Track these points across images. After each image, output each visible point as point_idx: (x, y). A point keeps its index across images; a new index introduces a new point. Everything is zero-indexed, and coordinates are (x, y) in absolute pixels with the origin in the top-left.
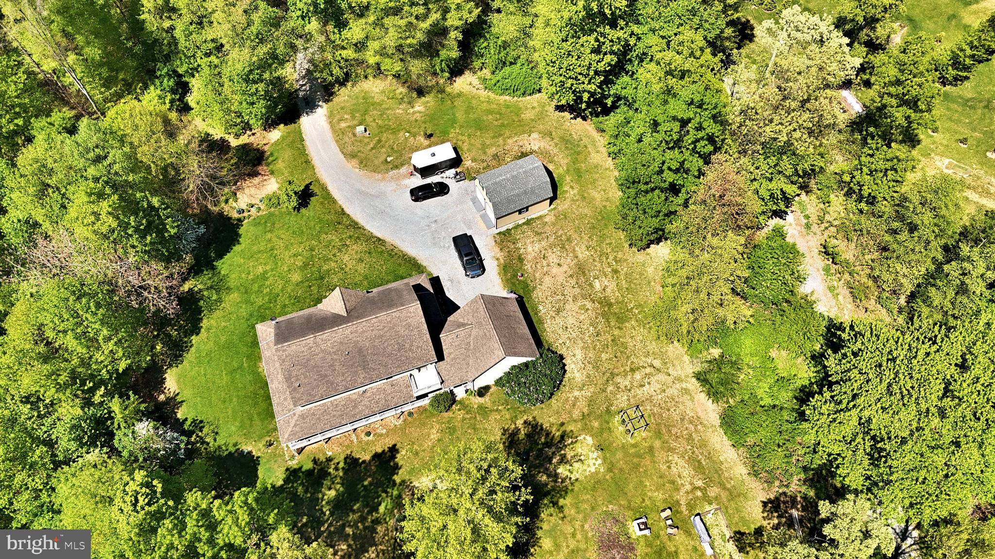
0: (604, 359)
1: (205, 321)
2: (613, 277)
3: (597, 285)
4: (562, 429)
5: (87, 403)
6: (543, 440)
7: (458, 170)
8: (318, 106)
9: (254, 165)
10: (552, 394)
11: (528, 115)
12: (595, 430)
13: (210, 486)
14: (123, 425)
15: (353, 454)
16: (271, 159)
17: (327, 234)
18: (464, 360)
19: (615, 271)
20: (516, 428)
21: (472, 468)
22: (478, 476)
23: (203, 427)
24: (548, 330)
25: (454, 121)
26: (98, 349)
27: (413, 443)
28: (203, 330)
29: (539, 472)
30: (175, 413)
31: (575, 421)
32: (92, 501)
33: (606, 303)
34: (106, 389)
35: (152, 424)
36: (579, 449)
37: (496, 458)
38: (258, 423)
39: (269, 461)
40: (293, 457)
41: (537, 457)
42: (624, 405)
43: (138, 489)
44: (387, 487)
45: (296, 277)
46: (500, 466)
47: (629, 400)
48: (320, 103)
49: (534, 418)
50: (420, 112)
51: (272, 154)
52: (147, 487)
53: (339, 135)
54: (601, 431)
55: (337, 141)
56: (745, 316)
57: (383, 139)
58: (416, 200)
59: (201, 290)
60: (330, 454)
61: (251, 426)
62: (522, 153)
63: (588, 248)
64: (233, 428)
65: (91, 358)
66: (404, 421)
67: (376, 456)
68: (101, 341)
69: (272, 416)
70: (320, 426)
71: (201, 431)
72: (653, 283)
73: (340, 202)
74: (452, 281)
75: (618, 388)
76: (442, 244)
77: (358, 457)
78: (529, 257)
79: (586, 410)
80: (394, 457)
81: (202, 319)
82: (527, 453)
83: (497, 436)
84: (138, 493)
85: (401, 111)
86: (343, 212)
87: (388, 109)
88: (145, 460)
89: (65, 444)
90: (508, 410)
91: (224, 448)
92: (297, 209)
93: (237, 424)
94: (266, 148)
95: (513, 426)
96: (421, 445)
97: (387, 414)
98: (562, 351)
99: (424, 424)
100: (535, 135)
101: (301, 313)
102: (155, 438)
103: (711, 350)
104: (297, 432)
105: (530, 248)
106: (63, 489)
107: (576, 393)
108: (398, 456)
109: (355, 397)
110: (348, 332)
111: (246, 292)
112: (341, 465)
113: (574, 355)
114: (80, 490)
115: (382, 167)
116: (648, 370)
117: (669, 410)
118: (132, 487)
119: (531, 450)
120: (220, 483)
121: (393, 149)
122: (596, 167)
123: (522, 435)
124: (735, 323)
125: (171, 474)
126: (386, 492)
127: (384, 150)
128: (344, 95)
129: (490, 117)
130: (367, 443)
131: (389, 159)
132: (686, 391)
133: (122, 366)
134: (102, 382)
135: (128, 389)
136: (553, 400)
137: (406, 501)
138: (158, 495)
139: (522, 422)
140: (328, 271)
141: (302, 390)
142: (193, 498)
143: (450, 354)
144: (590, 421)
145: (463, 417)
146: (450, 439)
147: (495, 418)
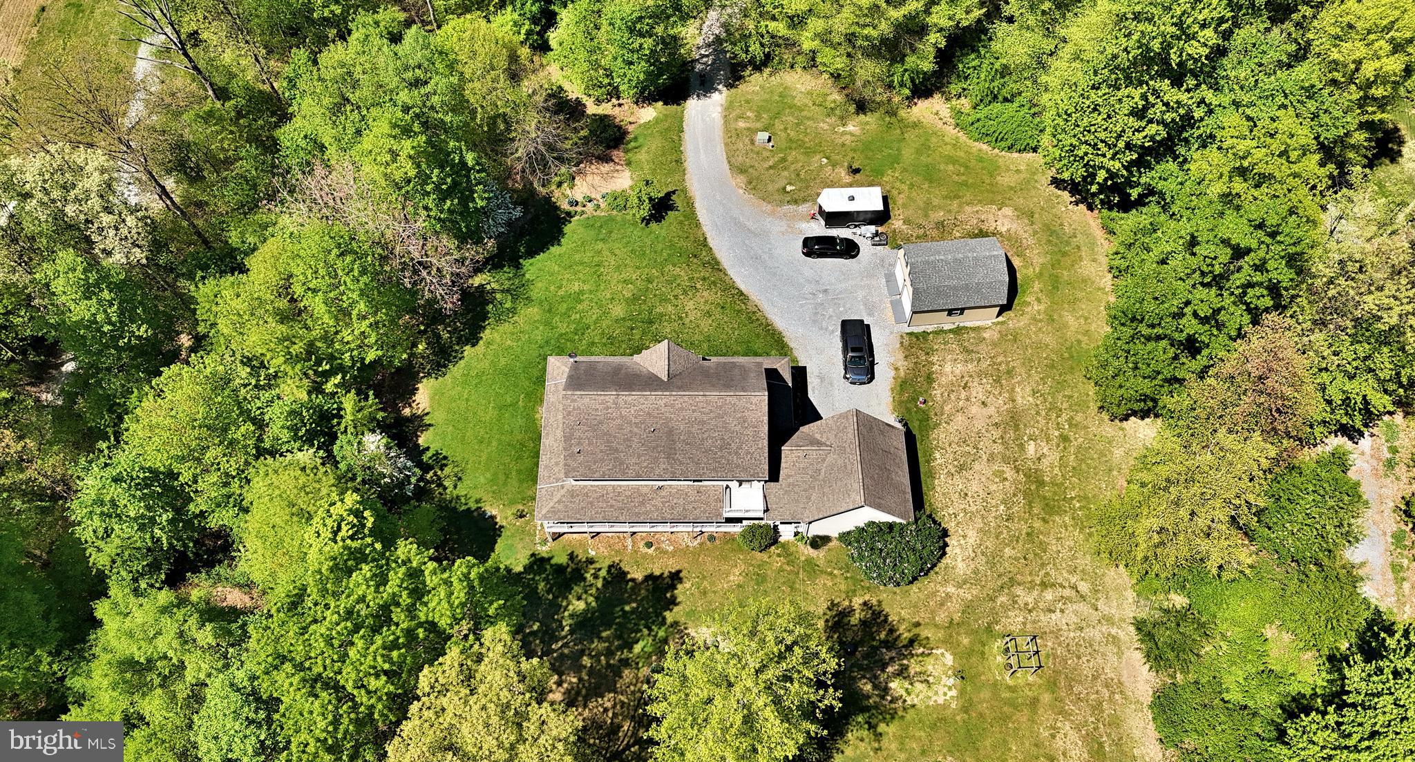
0: (1006, 556)
1: (487, 331)
2: (1058, 446)
3: (1031, 448)
4: (915, 631)
5: (317, 389)
6: (883, 636)
7: (880, 229)
8: (716, 89)
9: (609, 147)
10: (915, 579)
11: (1006, 179)
12: (961, 648)
13: (432, 542)
14: (349, 431)
15: (622, 565)
16: (633, 144)
17: (674, 266)
18: (805, 490)
19: (1065, 439)
20: (850, 606)
21: (770, 637)
22: (775, 650)
23: (446, 465)
24: (938, 489)
25: (895, 160)
26: (347, 325)
27: (704, 577)
28: (481, 342)
29: (864, 677)
30: (418, 436)
31: (936, 626)
32: (287, 510)
33: (1035, 478)
34: (343, 378)
35: (384, 441)
36: (930, 666)
37: (809, 637)
38: (515, 483)
39: (513, 536)
40: (545, 541)
41: (866, 656)
42: (1016, 629)
43: (345, 514)
44: (653, 623)
45: (618, 311)
46: (808, 648)
47: (1024, 624)
48: (720, 87)
49: (880, 602)
50: (852, 134)
51: (636, 139)
52: (356, 516)
53: (732, 135)
54: (970, 652)
55: (726, 145)
56: (1239, 563)
57: (790, 159)
58: (807, 254)
59: (494, 291)
60: (592, 553)
61: (505, 484)
62: (981, 231)
63: (1034, 392)
64: (482, 480)
65: (337, 333)
66: (701, 544)
67: (650, 577)
68: (354, 317)
69: (535, 481)
70: (591, 513)
71: (442, 470)
72: (1115, 473)
73: (705, 229)
74: (822, 379)
75: (1015, 602)
76: (824, 324)
77: (626, 569)
78: (943, 380)
79: (957, 617)
80: (674, 587)
81: (484, 328)
82: (855, 646)
83: (819, 607)
84: (343, 520)
85: (826, 127)
86: (705, 243)
87: (809, 119)
88: (364, 482)
89: (277, 430)
90: (846, 578)
91: (463, 500)
92: (647, 221)
93: (488, 475)
94: (631, 128)
95: (847, 603)
96: (713, 584)
97: (680, 528)
98: (950, 525)
99: (725, 558)
100: (1007, 211)
101: (611, 359)
102: (383, 458)
103: (1173, 596)
104: (559, 511)
105: (949, 367)
106: (258, 484)
107: (951, 589)
108: (679, 586)
109: (644, 490)
110: (662, 403)
111: (550, 311)
112: (603, 573)
113: (965, 537)
114: (277, 492)
115: (776, 197)
116: (1067, 592)
117: (1079, 658)
118: (339, 509)
119: (861, 643)
120: (445, 542)
121: (798, 175)
122: (1084, 281)
123: (855, 620)
124: (1220, 567)
125: (390, 510)
126: (650, 630)
127: (786, 173)
128: (755, 83)
129: (951, 167)
130: (645, 556)
131: (789, 188)
132: (1115, 640)
133: (371, 356)
134: (341, 369)
135: (369, 387)
136: (914, 588)
137: (671, 649)
138: (366, 531)
139: (861, 601)
140: (662, 315)
141: (581, 458)
142: (405, 548)
143: (789, 476)
144: (958, 634)
145: (781, 566)
146: (754, 590)
147: (825, 584)
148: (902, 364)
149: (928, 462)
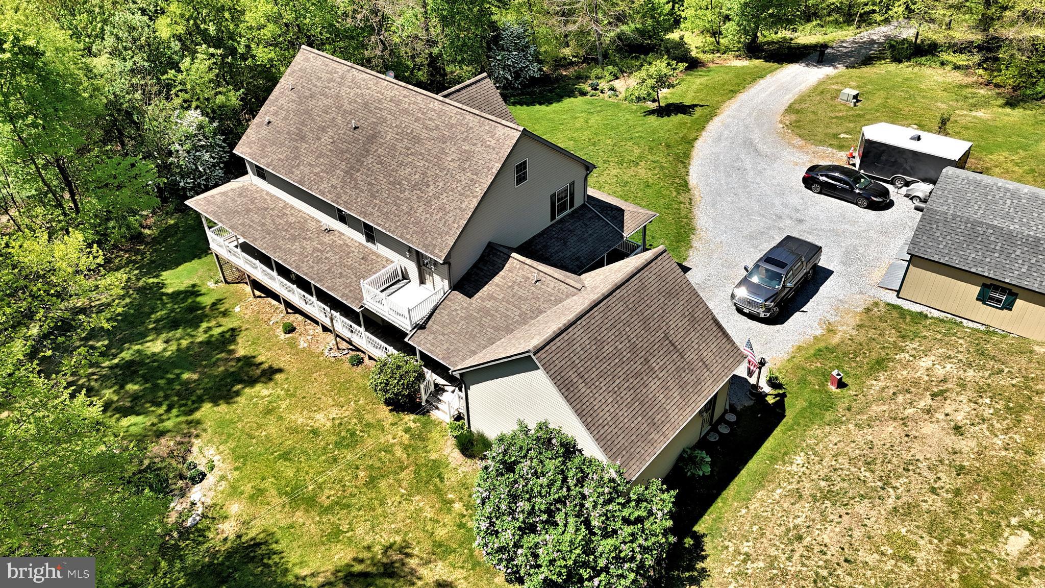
8: (833, 66)
20: (417, 570)
24: (754, 504)
48: (840, 65)
51: (708, 71)
53: (815, 92)
60: (236, 309)
66: (338, 360)
67: (247, 361)
70: (237, 221)
78: (903, 374)
95: (420, 559)
104: (213, 203)
105: (929, 363)
115: (819, 138)
128: (884, 68)
141: (264, 132)
145: (393, 445)
146: (324, 448)
147: (421, 510)
148: (846, 329)
149: (773, 459)
